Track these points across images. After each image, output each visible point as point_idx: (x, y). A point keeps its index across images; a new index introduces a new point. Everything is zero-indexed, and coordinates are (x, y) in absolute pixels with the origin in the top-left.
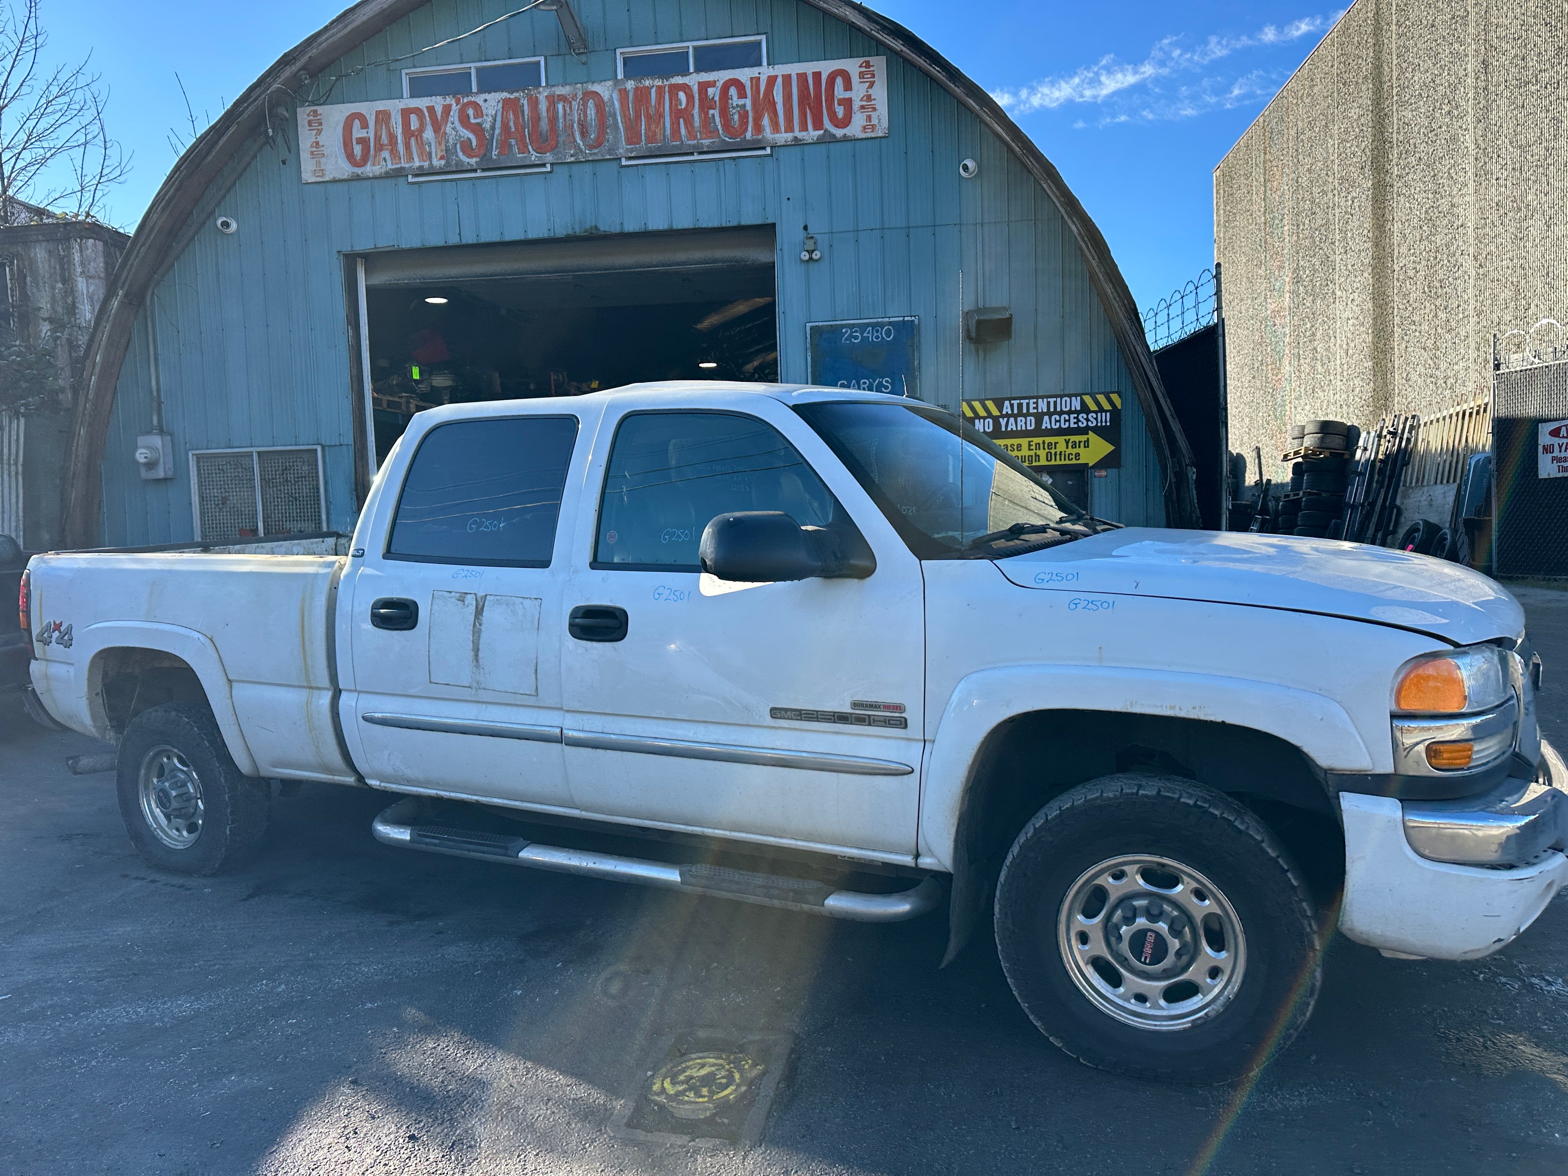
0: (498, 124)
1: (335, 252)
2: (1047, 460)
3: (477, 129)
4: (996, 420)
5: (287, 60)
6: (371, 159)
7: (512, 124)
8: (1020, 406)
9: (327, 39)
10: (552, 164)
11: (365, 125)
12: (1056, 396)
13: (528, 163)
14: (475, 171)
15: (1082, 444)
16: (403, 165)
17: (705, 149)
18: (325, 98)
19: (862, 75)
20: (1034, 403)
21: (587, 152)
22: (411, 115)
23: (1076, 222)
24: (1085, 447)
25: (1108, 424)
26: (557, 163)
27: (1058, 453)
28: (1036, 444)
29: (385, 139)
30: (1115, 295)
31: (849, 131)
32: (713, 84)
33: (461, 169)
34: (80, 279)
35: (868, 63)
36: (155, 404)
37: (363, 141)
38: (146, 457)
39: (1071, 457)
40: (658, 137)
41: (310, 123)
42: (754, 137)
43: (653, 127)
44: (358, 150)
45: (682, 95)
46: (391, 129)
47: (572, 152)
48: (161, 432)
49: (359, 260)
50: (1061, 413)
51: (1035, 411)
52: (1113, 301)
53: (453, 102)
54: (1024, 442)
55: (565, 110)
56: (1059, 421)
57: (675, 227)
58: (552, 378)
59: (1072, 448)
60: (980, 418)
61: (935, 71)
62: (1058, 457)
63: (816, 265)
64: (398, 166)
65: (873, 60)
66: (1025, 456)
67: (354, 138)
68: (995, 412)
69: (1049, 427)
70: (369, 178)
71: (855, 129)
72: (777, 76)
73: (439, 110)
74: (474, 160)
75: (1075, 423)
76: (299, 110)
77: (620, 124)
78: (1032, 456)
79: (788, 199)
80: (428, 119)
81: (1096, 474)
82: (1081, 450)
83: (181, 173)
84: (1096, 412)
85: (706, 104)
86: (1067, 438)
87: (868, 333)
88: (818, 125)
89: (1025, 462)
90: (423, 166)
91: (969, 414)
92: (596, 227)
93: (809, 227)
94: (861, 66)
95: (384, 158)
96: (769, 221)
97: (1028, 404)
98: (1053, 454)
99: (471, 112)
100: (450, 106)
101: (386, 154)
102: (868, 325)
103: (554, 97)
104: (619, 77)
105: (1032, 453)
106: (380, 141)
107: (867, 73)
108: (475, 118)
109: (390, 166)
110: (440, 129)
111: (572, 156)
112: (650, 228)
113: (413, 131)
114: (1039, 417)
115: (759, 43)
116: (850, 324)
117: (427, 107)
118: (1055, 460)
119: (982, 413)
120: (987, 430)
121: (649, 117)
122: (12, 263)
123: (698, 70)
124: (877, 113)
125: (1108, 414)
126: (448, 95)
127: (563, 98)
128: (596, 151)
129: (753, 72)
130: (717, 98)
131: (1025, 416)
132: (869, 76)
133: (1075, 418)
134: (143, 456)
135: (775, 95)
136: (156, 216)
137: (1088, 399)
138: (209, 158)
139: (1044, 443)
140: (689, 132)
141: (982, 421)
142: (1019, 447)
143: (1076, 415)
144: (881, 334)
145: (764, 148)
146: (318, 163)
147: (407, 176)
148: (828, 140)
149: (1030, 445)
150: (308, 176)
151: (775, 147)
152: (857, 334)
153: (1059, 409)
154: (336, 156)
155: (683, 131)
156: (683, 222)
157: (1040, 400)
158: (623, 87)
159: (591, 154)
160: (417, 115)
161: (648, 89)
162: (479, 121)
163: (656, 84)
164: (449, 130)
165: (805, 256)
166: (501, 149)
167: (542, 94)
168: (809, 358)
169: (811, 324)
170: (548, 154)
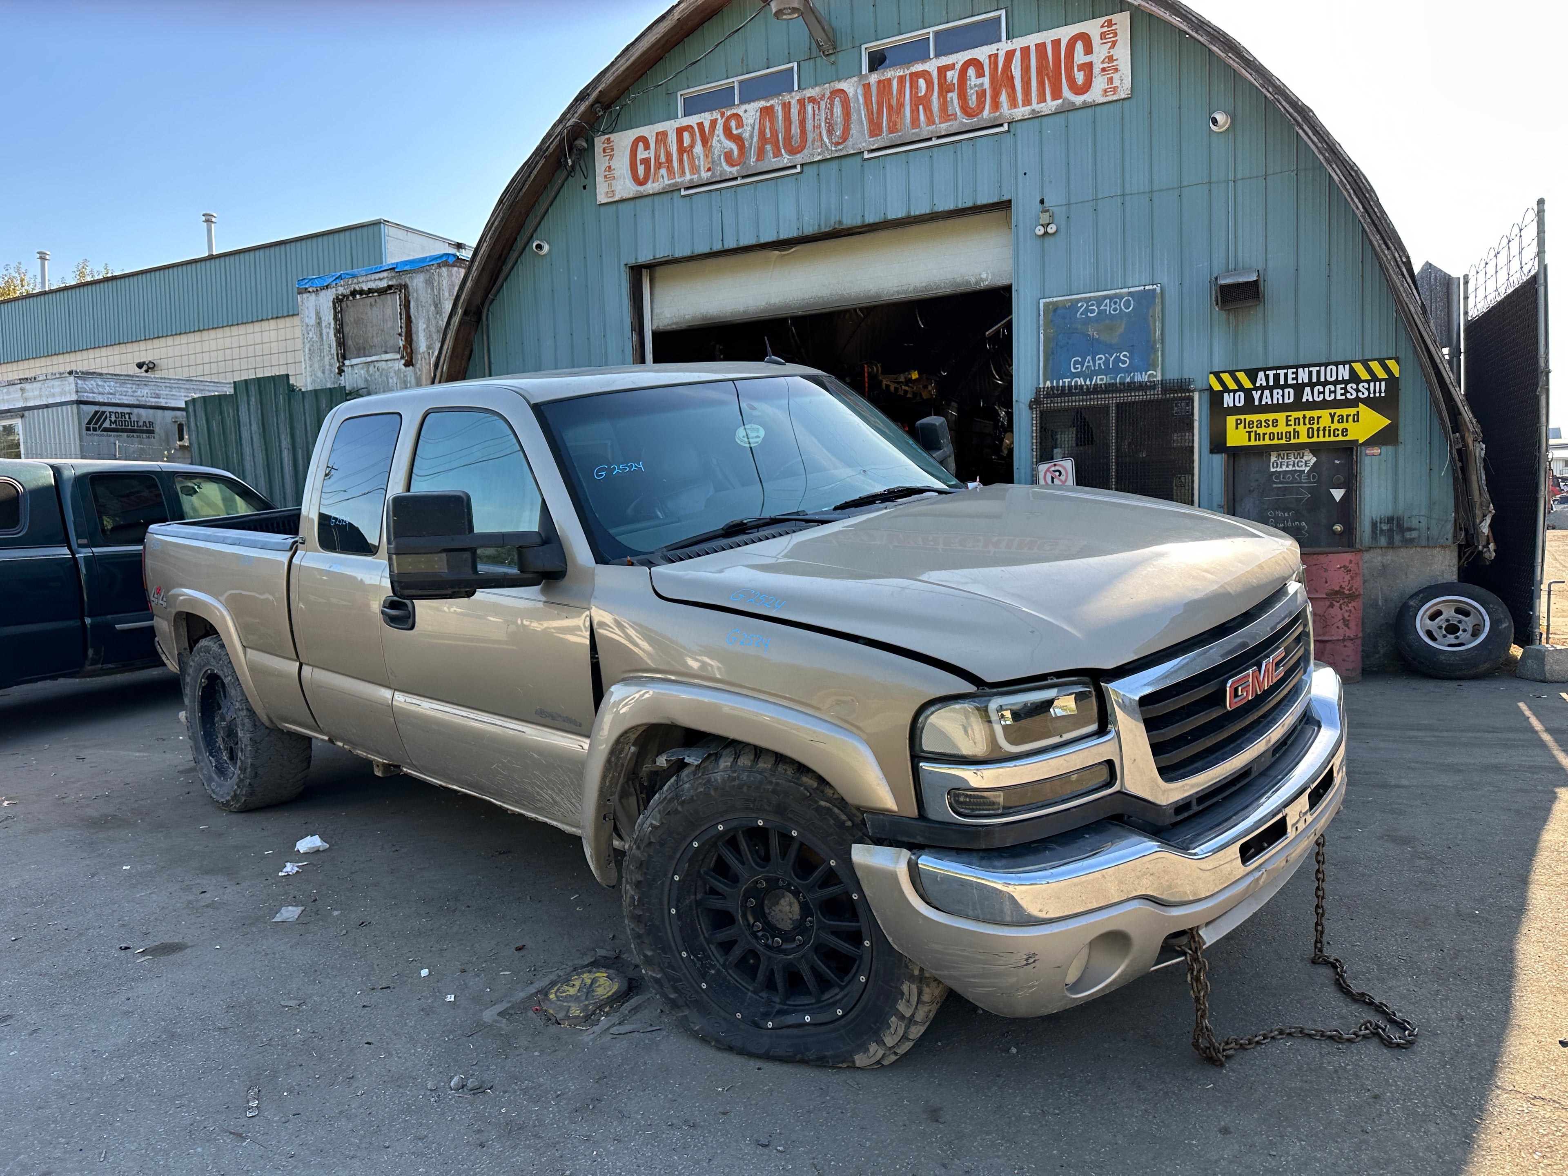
0: (756, 132)
1: (622, 264)
2: (1308, 437)
3: (738, 140)
4: (1248, 394)
5: (582, 96)
6: (651, 177)
7: (768, 131)
8: (1277, 377)
9: (614, 73)
10: (802, 165)
11: (647, 147)
12: (1320, 365)
13: (781, 166)
14: (735, 179)
15: (1351, 419)
16: (677, 180)
17: (943, 133)
18: (614, 126)
19: (1103, 36)
20: (1293, 373)
21: (833, 149)
22: (685, 133)
23: (1337, 169)
24: (1354, 421)
25: (1383, 395)
26: (806, 164)
27: (1321, 429)
28: (1295, 419)
29: (663, 159)
30: (1384, 247)
31: (1088, 97)
32: (952, 67)
33: (724, 178)
34: (447, 302)
35: (1110, 23)
37: (646, 162)
39: (1337, 432)
40: (898, 127)
41: (604, 150)
42: (992, 115)
43: (894, 118)
44: (641, 169)
45: (922, 82)
46: (668, 147)
47: (819, 151)
50: (1326, 383)
51: (1295, 382)
53: (719, 117)
54: (1281, 417)
55: (814, 111)
56: (1323, 393)
57: (912, 214)
58: (866, 370)
59: (1339, 422)
60: (1229, 391)
61: (1176, 21)
62: (1321, 433)
63: (1052, 239)
64: (673, 181)
65: (1115, 18)
66: (1282, 433)
67: (638, 159)
68: (1247, 384)
69: (1311, 400)
70: (650, 195)
71: (1095, 94)
72: (1015, 50)
73: (707, 125)
74: (736, 168)
75: (1342, 394)
76: (595, 140)
77: (864, 119)
78: (1290, 433)
79: (1025, 174)
80: (698, 134)
81: (1368, 451)
82: (1350, 425)
83: (505, 203)
84: (1368, 382)
85: (945, 88)
86: (1332, 411)
87: (1106, 305)
88: (1057, 94)
89: (1282, 439)
90: (693, 179)
91: (1217, 387)
92: (840, 222)
93: (1045, 200)
94: (1102, 27)
95: (663, 176)
96: (1005, 198)
97: (1286, 375)
98: (1315, 429)
99: (733, 124)
100: (716, 120)
101: (663, 171)
102: (1106, 297)
103: (804, 99)
104: (864, 73)
105: (1291, 429)
106: (659, 159)
107: (1108, 32)
108: (737, 129)
109: (667, 182)
110: (707, 143)
111: (819, 154)
112: (889, 218)
113: (686, 148)
114: (1299, 389)
115: (999, 18)
116: (1086, 298)
117: (698, 124)
118: (1318, 436)
119: (1232, 385)
120: (1237, 404)
121: (890, 107)
122: (400, 291)
123: (937, 56)
124: (1119, 73)
125: (1383, 383)
126: (715, 110)
127: (812, 100)
128: (840, 147)
129: (990, 49)
130: (955, 81)
131: (1282, 388)
132: (1112, 35)
133: (1342, 389)
135: (1013, 70)
136: (485, 245)
137: (1359, 368)
138: (524, 190)
139: (1304, 417)
140: (927, 118)
141: (1232, 394)
142: (1275, 422)
143: (1343, 386)
144: (1120, 305)
145: (1001, 125)
146: (610, 185)
147: (680, 190)
148: (1069, 109)
149: (1287, 420)
150: (602, 198)
151: (1012, 122)
152: (1094, 308)
153: (1322, 379)
154: (624, 178)
155: (922, 117)
156: (921, 208)
157: (1300, 370)
158: (867, 82)
159: (836, 151)
160: (690, 132)
161: (889, 81)
162: (740, 131)
163: (898, 74)
164: (715, 142)
165: (1040, 231)
166: (758, 156)
167: (793, 99)
168: (1042, 336)
169: (1044, 300)
170: (798, 155)
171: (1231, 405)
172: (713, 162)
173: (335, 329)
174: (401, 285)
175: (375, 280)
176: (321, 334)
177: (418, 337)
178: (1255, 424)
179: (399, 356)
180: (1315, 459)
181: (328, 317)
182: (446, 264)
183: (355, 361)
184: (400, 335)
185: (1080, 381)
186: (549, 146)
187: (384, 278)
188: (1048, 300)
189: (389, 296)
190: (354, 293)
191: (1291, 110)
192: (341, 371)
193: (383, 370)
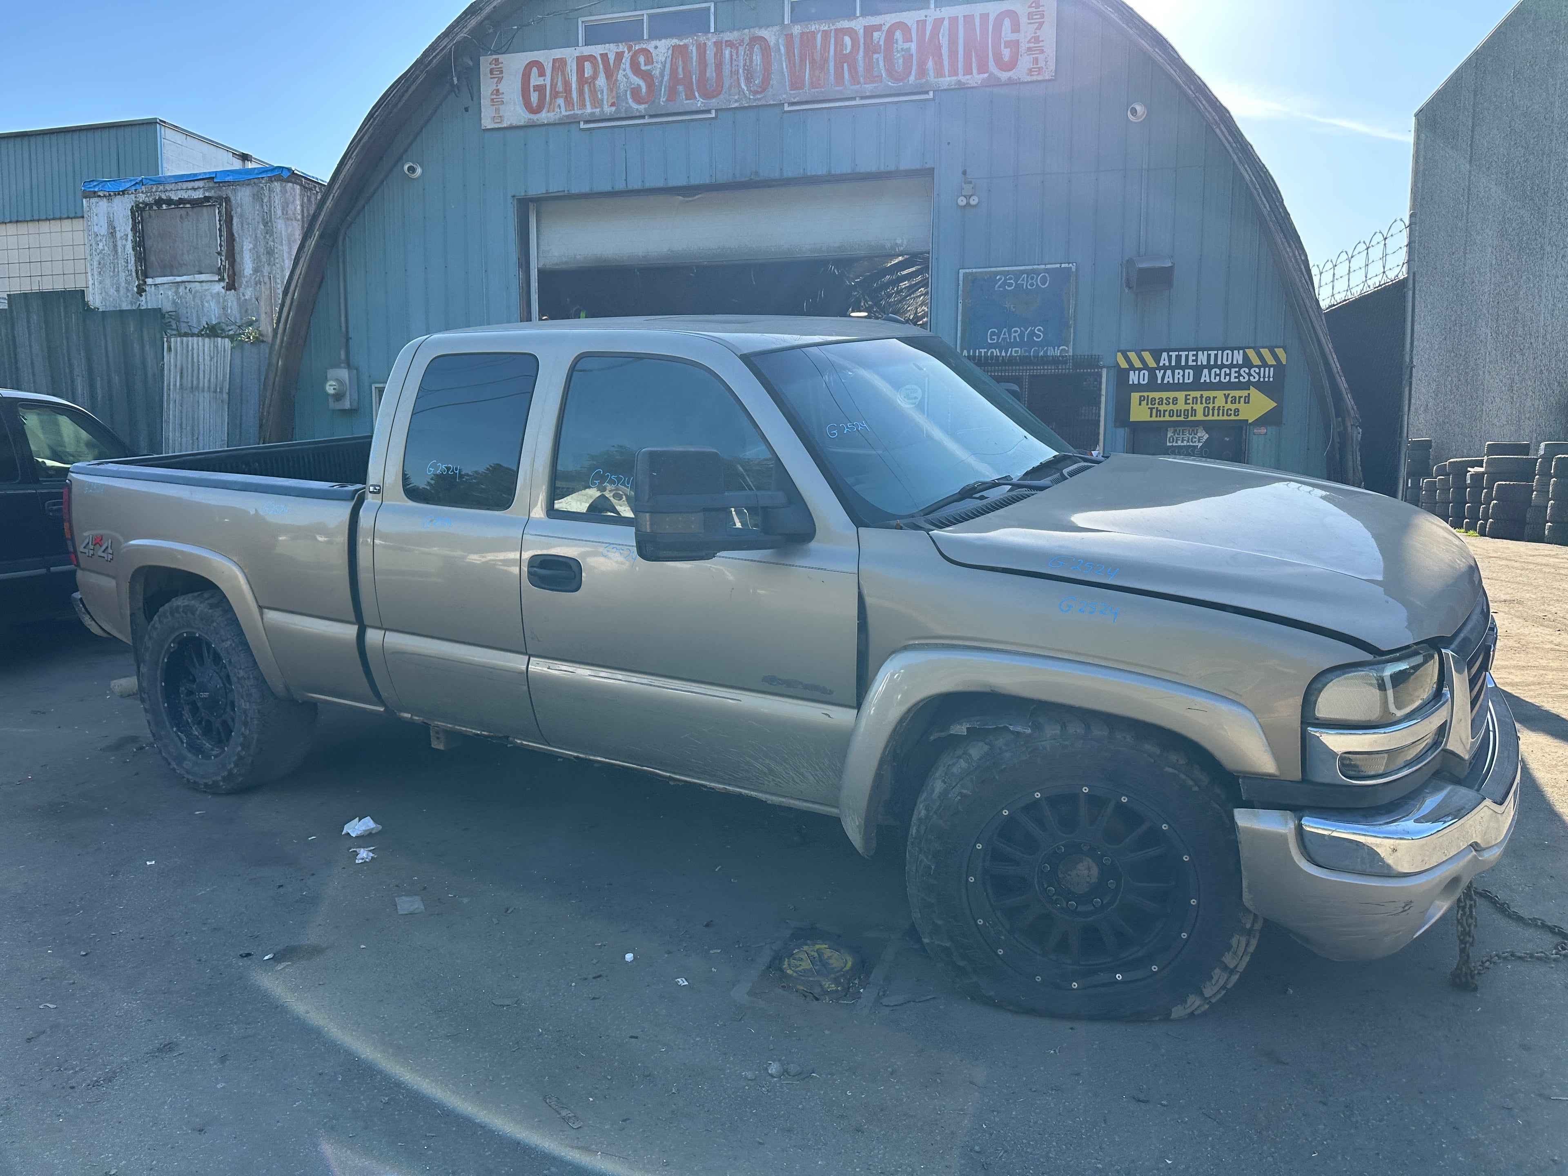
0: (667, 71)
1: (510, 197)
2: (1204, 415)
3: (647, 76)
4: (1152, 372)
5: (473, 10)
6: (547, 106)
7: (680, 70)
8: (1179, 357)
10: (717, 110)
11: (542, 73)
12: (1217, 349)
13: (694, 109)
14: (643, 117)
15: (1242, 400)
16: (576, 112)
17: (868, 94)
18: (506, 47)
19: (1030, 16)
20: (1193, 355)
21: (751, 97)
22: (586, 63)
23: (1248, 169)
24: (1245, 403)
25: (1271, 379)
26: (721, 110)
27: (1216, 408)
28: (1193, 398)
29: (560, 87)
30: (1286, 245)
31: (1013, 74)
32: (878, 28)
33: (630, 115)
34: (279, 221)
35: (1038, 4)
36: (343, 340)
37: (540, 89)
38: (334, 389)
39: (1229, 412)
40: (822, 82)
41: (491, 71)
42: (918, 81)
43: (817, 72)
44: (534, 97)
45: (847, 39)
46: (567, 76)
47: (736, 97)
48: (349, 366)
49: (531, 205)
50: (1221, 367)
51: (1195, 364)
52: (1284, 252)
53: (626, 49)
54: (1181, 395)
55: (731, 56)
56: (1220, 375)
57: (833, 172)
59: (1232, 403)
60: (1134, 369)
61: (1108, 11)
62: (1216, 412)
63: (974, 211)
64: (572, 112)
66: (1181, 410)
67: (531, 85)
68: (1152, 364)
69: (1208, 381)
70: (544, 125)
71: (1020, 72)
72: (943, 19)
73: (612, 57)
74: (643, 106)
75: (1235, 377)
76: (482, 59)
77: (785, 70)
78: (1188, 410)
79: (949, 143)
80: (601, 66)
81: (1255, 431)
82: (1242, 406)
83: (375, 120)
84: (1259, 367)
85: (871, 49)
86: (1227, 392)
87: (1023, 280)
88: (983, 68)
89: (1180, 416)
90: (594, 113)
91: (1124, 365)
92: (757, 173)
93: (968, 171)
94: (1030, 7)
95: (559, 106)
96: (927, 166)
97: (1187, 357)
98: (1211, 408)
99: (642, 59)
100: (623, 52)
101: (560, 101)
102: (1023, 272)
103: (721, 42)
104: (786, 23)
105: (1189, 407)
106: (555, 88)
107: (1036, 13)
108: (645, 65)
109: (564, 113)
110: (612, 76)
111: (736, 101)
112: (809, 174)
113: (586, 78)
114: (1198, 370)
116: (1004, 271)
117: (601, 55)
118: (1213, 415)
119: (1137, 364)
120: (1141, 382)
121: (813, 62)
122: (221, 205)
123: (863, 15)
124: (1045, 55)
125: (1272, 369)
126: (621, 42)
127: (730, 44)
128: (759, 96)
129: (920, 15)
130: (882, 42)
131: (1183, 368)
132: (1039, 17)
133: (1236, 372)
134: (332, 388)
135: (941, 38)
137: (1251, 353)
139: (1202, 396)
140: (852, 76)
141: (1137, 372)
142: (1175, 401)
143: (1237, 370)
144: (1036, 281)
145: (927, 93)
146: (498, 110)
147: (579, 122)
148: (995, 84)
149: (1186, 399)
150: (487, 122)
151: (938, 91)
152: (1012, 281)
153: (1219, 363)
154: (515, 104)
155: (846, 75)
156: (842, 167)
157: (1200, 353)
158: (790, 33)
159: (755, 100)
160: (592, 62)
161: (813, 34)
162: (649, 67)
163: (822, 28)
164: (620, 77)
165: (962, 201)
166: (669, 96)
167: (710, 40)
168: (960, 305)
169: (964, 271)
170: (714, 100)
171: (1136, 382)
172: (618, 97)
173: (134, 241)
174: (221, 198)
175: (187, 189)
176: (115, 246)
177: (242, 258)
178: (1157, 401)
179: (217, 278)
180: (1207, 436)
181: (125, 227)
182: (279, 178)
183: (159, 280)
184: (219, 254)
185: (996, 352)
186: (431, 61)
187: (199, 188)
188: (967, 271)
189: (204, 209)
190: (159, 202)
191: (1210, 109)
192: (141, 290)
193: (196, 292)
